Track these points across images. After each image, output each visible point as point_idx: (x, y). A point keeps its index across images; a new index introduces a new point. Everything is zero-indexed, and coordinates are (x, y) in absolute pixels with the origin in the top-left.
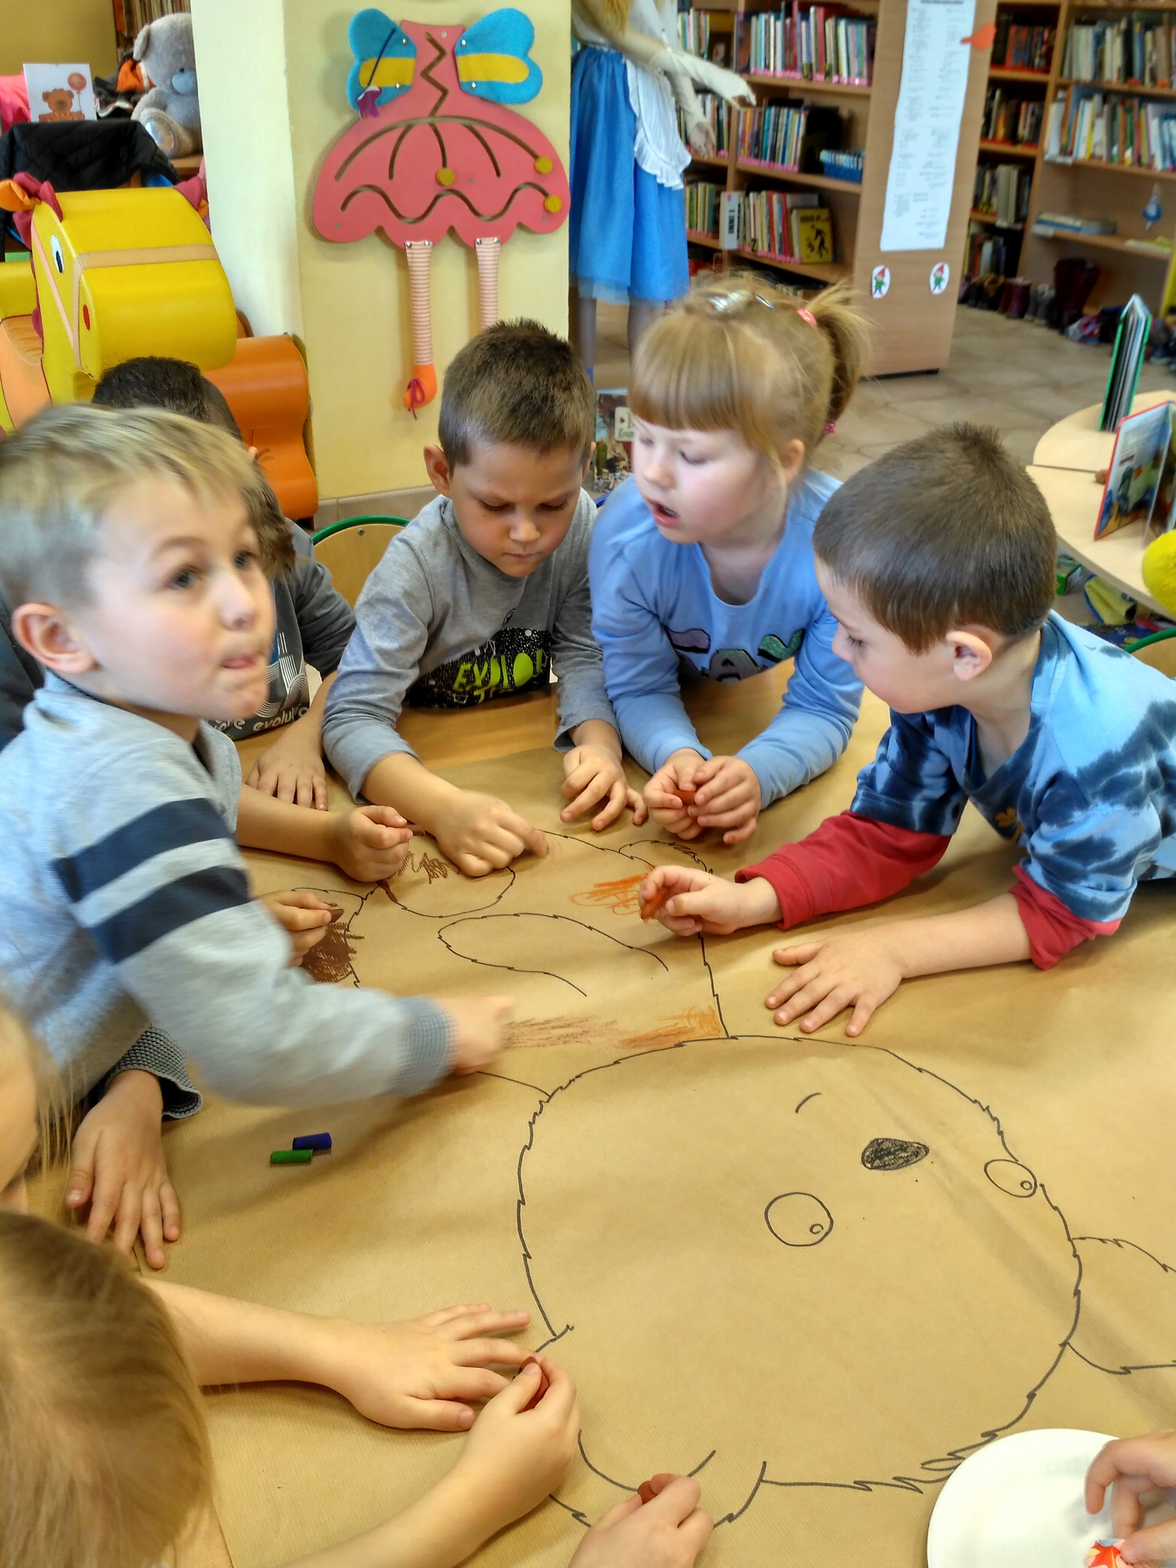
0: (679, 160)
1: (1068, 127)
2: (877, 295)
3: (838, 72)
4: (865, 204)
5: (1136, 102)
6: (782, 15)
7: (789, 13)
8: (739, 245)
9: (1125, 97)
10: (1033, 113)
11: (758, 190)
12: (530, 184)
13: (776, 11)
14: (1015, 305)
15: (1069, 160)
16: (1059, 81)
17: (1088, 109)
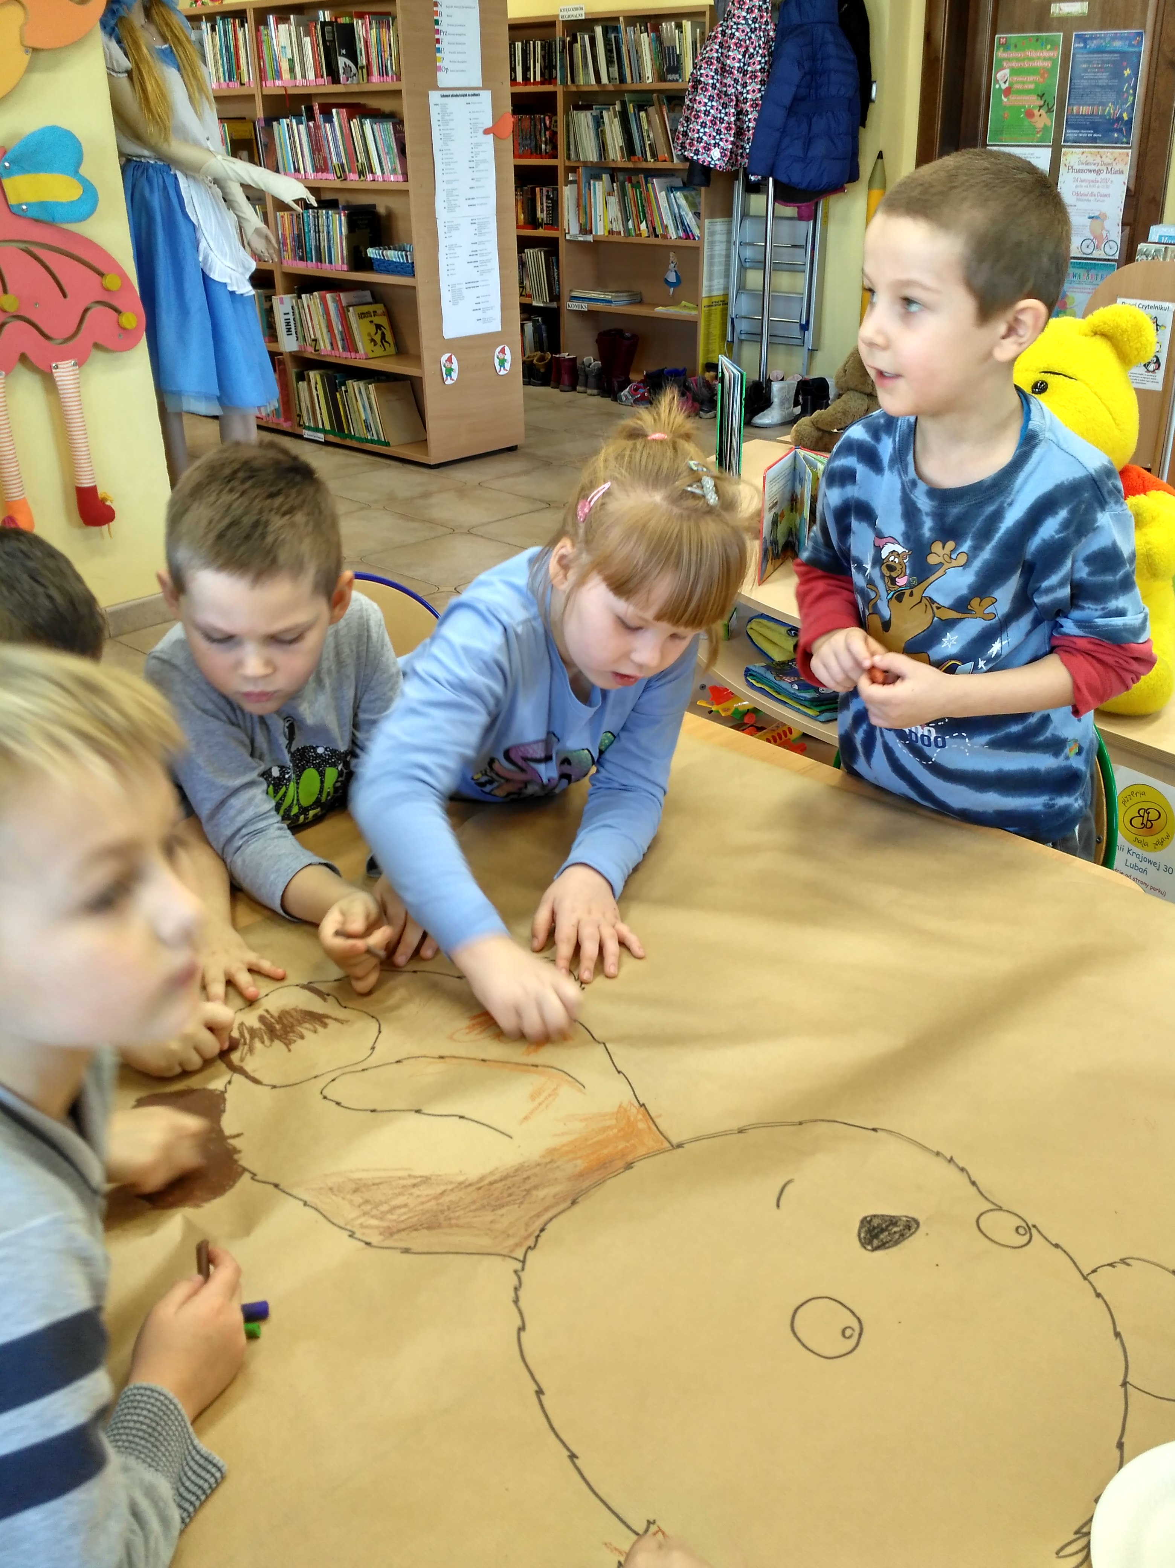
0: (244, 267)
1: (583, 207)
2: (449, 382)
3: (372, 171)
4: (422, 296)
5: (642, 177)
6: (304, 118)
7: (311, 117)
8: (300, 346)
9: (631, 173)
10: (548, 197)
11: (310, 291)
12: (98, 302)
13: (298, 115)
14: (566, 378)
15: (590, 238)
16: (567, 163)
17: (599, 187)
